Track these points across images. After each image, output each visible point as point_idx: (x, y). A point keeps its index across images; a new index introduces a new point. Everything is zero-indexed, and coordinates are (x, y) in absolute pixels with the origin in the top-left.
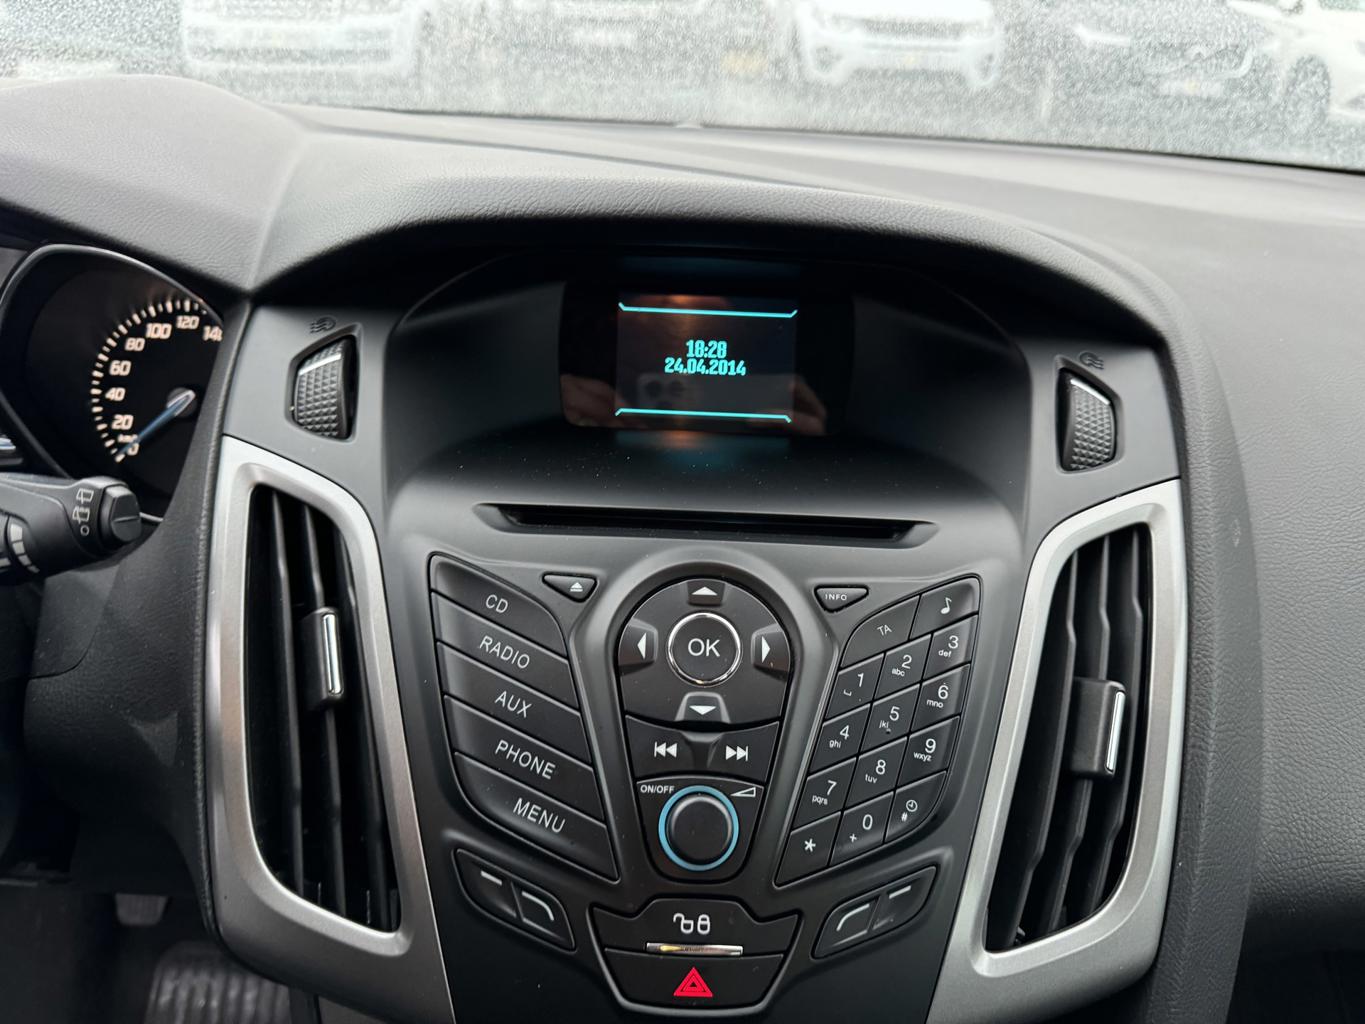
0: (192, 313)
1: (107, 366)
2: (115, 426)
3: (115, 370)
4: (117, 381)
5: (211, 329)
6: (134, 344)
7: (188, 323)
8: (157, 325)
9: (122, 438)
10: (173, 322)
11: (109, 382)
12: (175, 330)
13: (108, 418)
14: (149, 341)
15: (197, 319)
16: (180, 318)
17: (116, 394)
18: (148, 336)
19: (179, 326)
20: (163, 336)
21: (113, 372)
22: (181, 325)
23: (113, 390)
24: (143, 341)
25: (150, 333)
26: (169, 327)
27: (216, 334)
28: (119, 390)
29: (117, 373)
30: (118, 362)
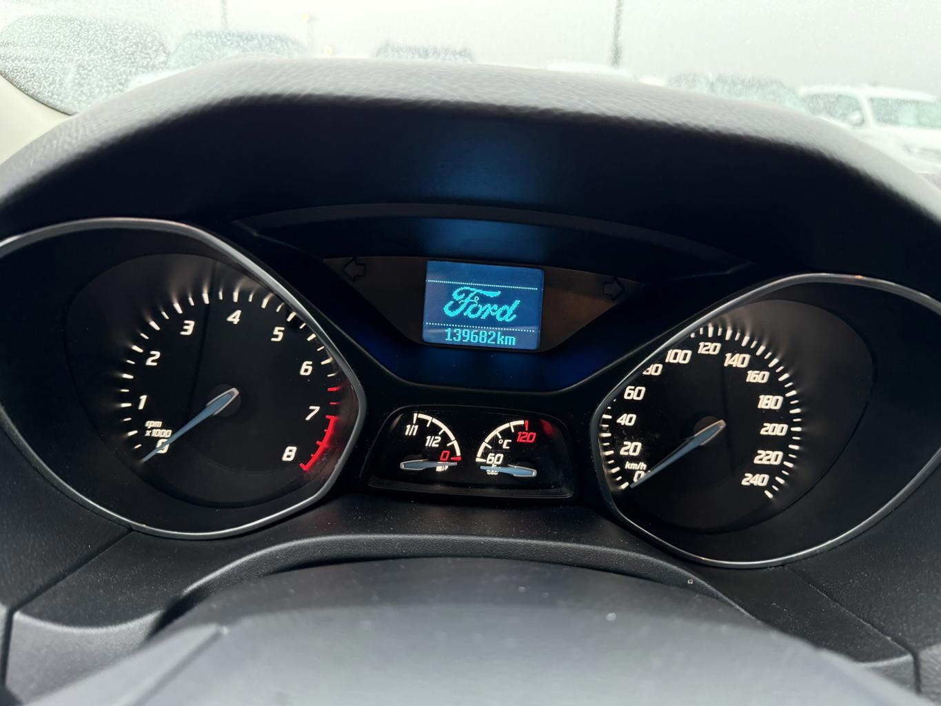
0: (715, 339)
2: (622, 452)
3: (629, 395)
4: (630, 407)
5: (732, 357)
6: (654, 370)
7: (709, 349)
8: (679, 351)
9: (628, 466)
10: (694, 348)
11: (624, 406)
12: (695, 355)
13: (616, 443)
14: (667, 366)
15: (719, 345)
16: (702, 344)
17: (626, 420)
18: (667, 361)
19: (699, 352)
20: (682, 362)
21: (626, 397)
22: (702, 350)
23: (625, 415)
24: (661, 366)
25: (670, 358)
26: (689, 353)
27: (736, 361)
28: (630, 415)
29: (630, 398)
30: (632, 387)
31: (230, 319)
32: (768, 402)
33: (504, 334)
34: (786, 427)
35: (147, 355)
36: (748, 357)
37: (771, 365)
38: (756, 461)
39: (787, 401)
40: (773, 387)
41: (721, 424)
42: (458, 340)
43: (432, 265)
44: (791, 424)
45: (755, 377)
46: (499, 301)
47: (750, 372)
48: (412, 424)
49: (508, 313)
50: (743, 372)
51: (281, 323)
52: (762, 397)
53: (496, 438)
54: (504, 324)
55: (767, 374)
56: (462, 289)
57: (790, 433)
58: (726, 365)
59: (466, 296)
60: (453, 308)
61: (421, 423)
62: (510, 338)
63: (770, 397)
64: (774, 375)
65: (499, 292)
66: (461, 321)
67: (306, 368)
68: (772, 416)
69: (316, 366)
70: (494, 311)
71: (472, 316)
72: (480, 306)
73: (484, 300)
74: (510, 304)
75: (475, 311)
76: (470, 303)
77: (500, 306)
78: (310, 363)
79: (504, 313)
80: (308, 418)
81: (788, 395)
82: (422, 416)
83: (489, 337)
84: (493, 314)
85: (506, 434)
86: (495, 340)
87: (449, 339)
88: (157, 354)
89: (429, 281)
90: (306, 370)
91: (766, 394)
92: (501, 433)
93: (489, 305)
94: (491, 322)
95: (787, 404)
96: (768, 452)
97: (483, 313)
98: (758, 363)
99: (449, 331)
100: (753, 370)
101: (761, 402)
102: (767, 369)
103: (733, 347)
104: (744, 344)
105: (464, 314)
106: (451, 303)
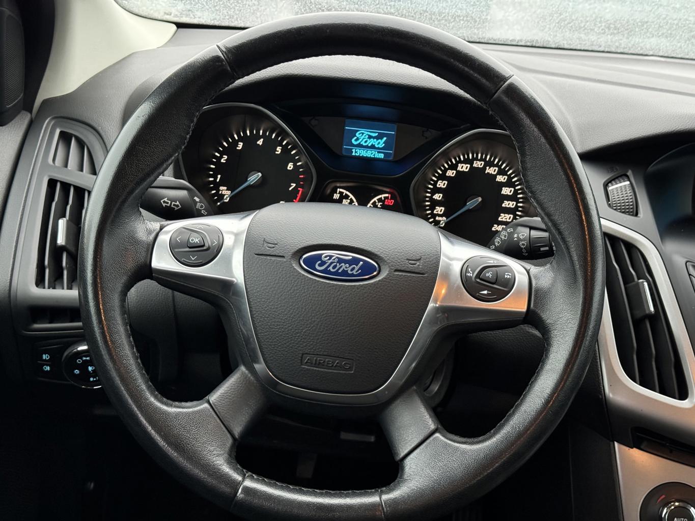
0: (482, 160)
1: (436, 182)
2: (435, 212)
3: (439, 185)
4: (439, 190)
5: (489, 169)
6: (451, 173)
7: (478, 164)
8: (464, 165)
9: (437, 218)
10: (472, 164)
11: (436, 190)
12: (471, 167)
13: (432, 208)
14: (458, 172)
15: (483, 163)
16: (475, 162)
17: (438, 197)
18: (458, 169)
19: (474, 166)
20: (465, 170)
21: (438, 186)
22: (475, 165)
23: (437, 194)
24: (455, 172)
25: (459, 168)
26: (469, 166)
27: (491, 171)
28: (440, 195)
29: (440, 186)
30: (441, 181)
31: (258, 143)
32: (506, 191)
33: (379, 152)
34: (515, 203)
35: (221, 157)
36: (497, 169)
37: (508, 173)
38: (500, 219)
39: (516, 191)
40: (509, 184)
41: (480, 199)
42: (357, 155)
43: (348, 121)
44: (518, 202)
45: (500, 179)
46: (377, 138)
47: (498, 176)
48: (336, 193)
49: (381, 143)
50: (495, 176)
51: (281, 145)
52: (503, 188)
53: (375, 202)
54: (378, 148)
55: (506, 177)
56: (361, 132)
57: (517, 207)
58: (486, 172)
59: (362, 135)
60: (356, 140)
61: (341, 193)
62: (381, 154)
63: (508, 188)
64: (510, 178)
65: (377, 134)
66: (360, 146)
67: (290, 166)
68: (508, 198)
69: (295, 165)
70: (374, 142)
71: (364, 144)
72: (368, 140)
73: (370, 137)
74: (382, 139)
75: (366, 142)
76: (364, 138)
77: (377, 139)
78: (292, 164)
79: (379, 143)
80: (290, 189)
81: (517, 188)
82: (341, 190)
83: (372, 154)
84: (374, 144)
85: (380, 200)
86: (374, 155)
87: (354, 154)
88: (226, 157)
89: (346, 128)
90: (290, 167)
91: (505, 187)
92: (378, 200)
93: (372, 139)
94: (373, 147)
95: (516, 192)
96: (506, 215)
97: (369, 143)
98: (502, 172)
99: (354, 150)
100: (500, 175)
101: (503, 191)
102: (506, 175)
103: (490, 164)
104: (495, 163)
105: (361, 143)
106: (356, 138)
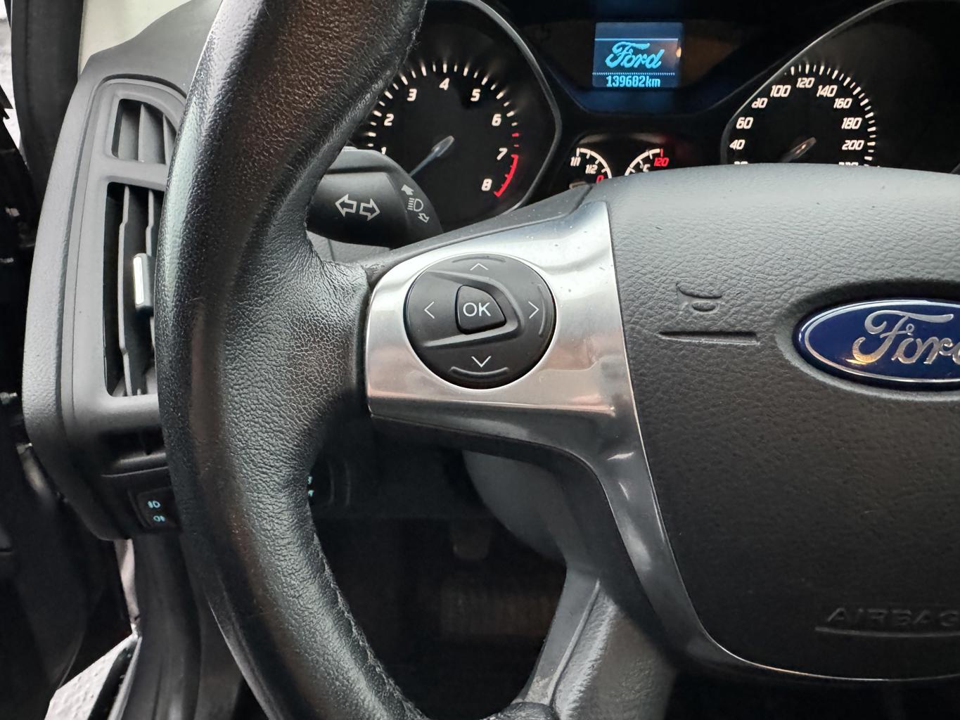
0: (811, 74)
3: (740, 125)
4: (741, 134)
5: (823, 88)
6: (760, 103)
7: (805, 83)
8: (781, 87)
10: (794, 83)
11: (736, 134)
12: (795, 90)
14: (773, 101)
15: (813, 79)
16: (800, 80)
17: (738, 145)
18: (771, 95)
19: (797, 86)
20: (783, 95)
21: (738, 127)
22: (800, 85)
23: (736, 141)
24: (766, 100)
25: (774, 93)
26: (789, 87)
27: (826, 91)
28: (740, 141)
29: (741, 127)
30: (743, 118)
31: (442, 86)
32: (850, 123)
33: (651, 77)
34: (863, 142)
35: (384, 117)
36: (835, 87)
37: (855, 93)
39: (865, 121)
40: (855, 111)
41: (812, 141)
42: (616, 85)
43: (600, 26)
44: (868, 140)
45: (841, 103)
46: (648, 52)
47: (837, 100)
48: (575, 156)
49: (655, 60)
50: (832, 100)
51: (478, 85)
52: (845, 119)
53: (638, 164)
54: (652, 70)
55: (850, 100)
56: (619, 44)
57: (866, 148)
58: (818, 95)
59: (623, 49)
60: (612, 60)
61: (583, 155)
62: (656, 80)
63: (852, 119)
64: (857, 101)
65: (649, 44)
66: (620, 69)
67: (497, 120)
68: (852, 134)
69: (504, 117)
70: (644, 60)
71: (628, 65)
72: (634, 56)
73: (637, 52)
74: (656, 53)
75: (630, 61)
76: (626, 55)
77: (649, 55)
78: (499, 115)
79: (652, 61)
80: (499, 158)
81: (867, 116)
82: (584, 150)
83: (640, 81)
84: (643, 62)
85: (646, 160)
86: (645, 83)
87: (609, 85)
88: (391, 117)
89: (596, 40)
90: (496, 122)
91: (848, 117)
92: (643, 160)
93: (640, 55)
94: (642, 69)
95: (865, 124)
96: (848, 164)
97: (636, 62)
98: (844, 92)
99: (609, 78)
100: (840, 98)
101: (844, 123)
102: (851, 96)
103: (825, 80)
104: (834, 77)
105: (622, 64)
106: (612, 56)
